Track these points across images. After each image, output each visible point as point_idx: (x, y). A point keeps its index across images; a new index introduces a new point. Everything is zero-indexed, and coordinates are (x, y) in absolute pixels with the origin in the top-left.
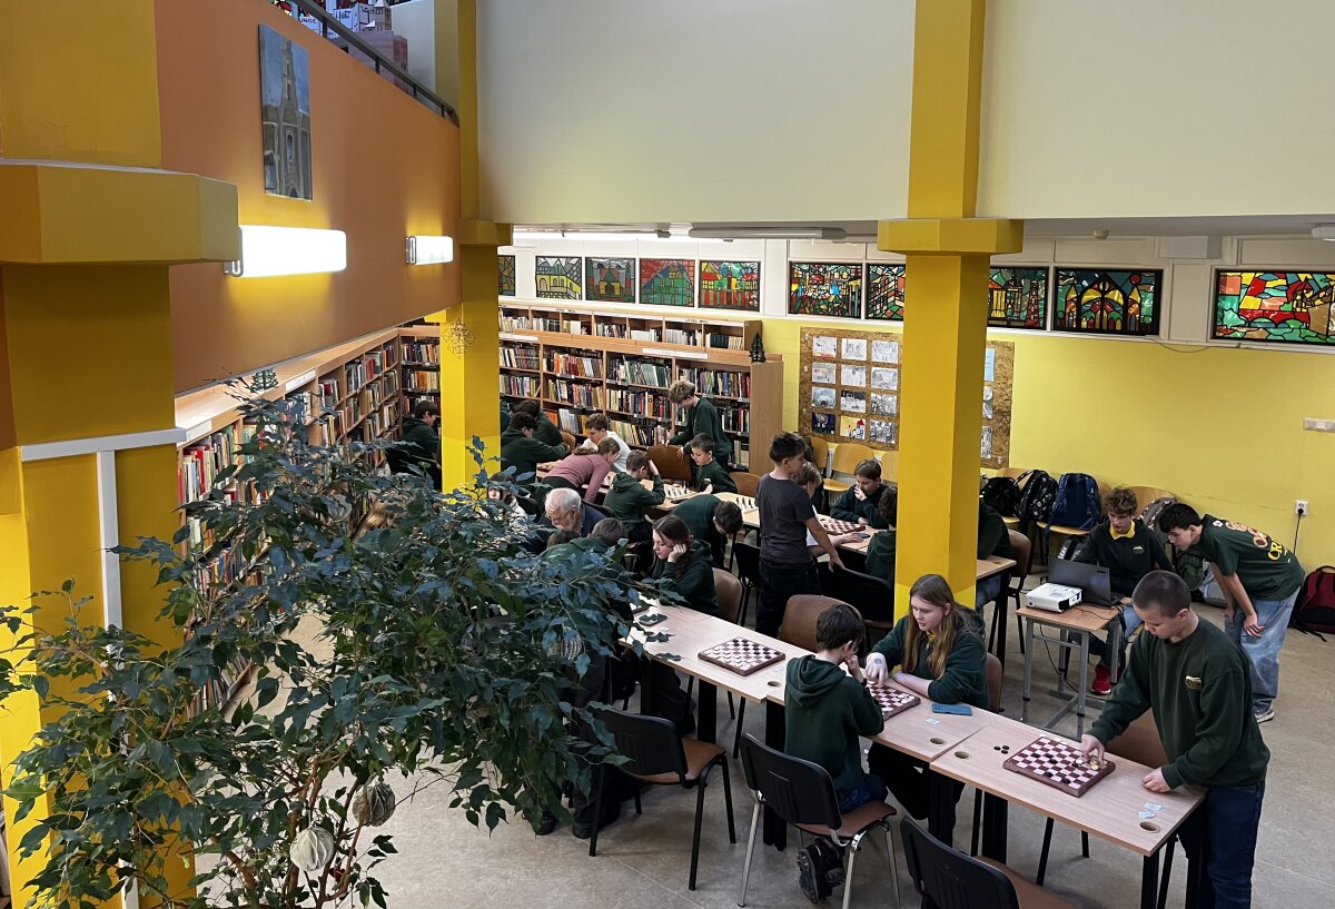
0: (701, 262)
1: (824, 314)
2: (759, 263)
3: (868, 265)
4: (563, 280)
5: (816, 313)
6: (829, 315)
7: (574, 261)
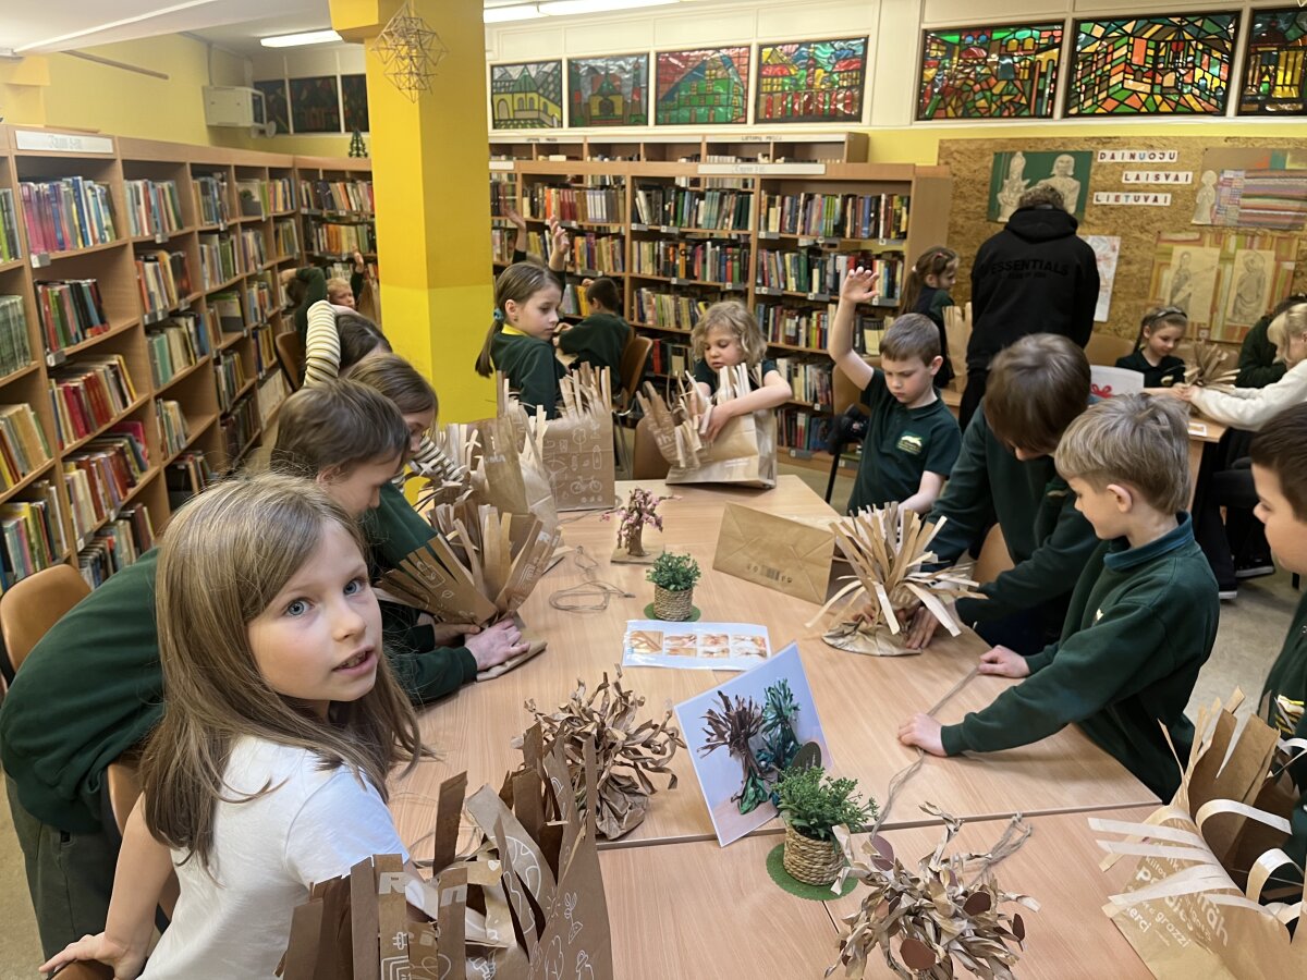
0: (761, 47)
1: (982, 117)
2: (867, 39)
3: (1077, 23)
4: (532, 99)
5: (967, 115)
6: (991, 117)
7: (547, 68)
